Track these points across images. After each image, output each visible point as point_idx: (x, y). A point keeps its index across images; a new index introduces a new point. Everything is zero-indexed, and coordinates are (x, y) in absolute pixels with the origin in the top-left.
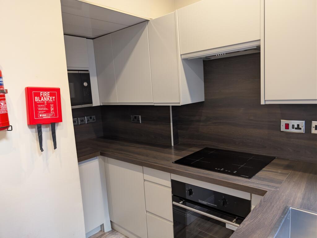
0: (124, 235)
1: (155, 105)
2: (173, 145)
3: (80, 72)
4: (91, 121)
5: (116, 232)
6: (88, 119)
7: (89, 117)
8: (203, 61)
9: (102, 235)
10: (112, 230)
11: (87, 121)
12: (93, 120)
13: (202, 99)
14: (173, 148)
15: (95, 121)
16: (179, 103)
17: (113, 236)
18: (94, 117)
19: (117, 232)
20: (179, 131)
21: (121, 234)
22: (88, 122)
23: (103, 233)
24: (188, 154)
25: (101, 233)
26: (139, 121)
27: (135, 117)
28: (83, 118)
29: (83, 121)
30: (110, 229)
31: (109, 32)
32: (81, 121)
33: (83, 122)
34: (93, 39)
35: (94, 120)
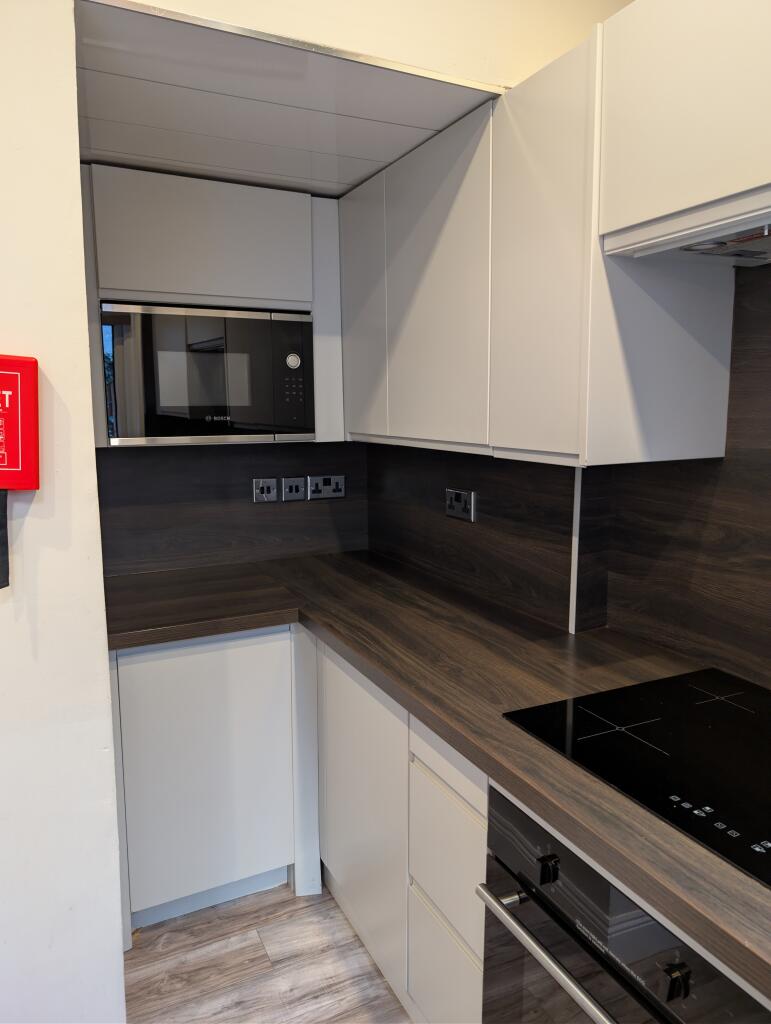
0: (352, 927)
1: (498, 455)
2: (572, 629)
3: (276, 317)
4: (327, 492)
5: (333, 905)
6: (317, 485)
7: (320, 480)
8: (732, 272)
9: (283, 903)
10: (322, 895)
11: (313, 492)
12: (334, 491)
13: (717, 449)
14: (571, 641)
15: (342, 494)
16: (577, 456)
17: (314, 919)
18: (338, 479)
19: (337, 906)
20: (611, 575)
21: (346, 919)
22: (316, 496)
23: (291, 896)
24: (603, 688)
25: (285, 895)
26: (469, 511)
27: (458, 497)
28: (299, 481)
29: (297, 491)
30: (317, 890)
31: (382, 165)
32: (291, 491)
33: (300, 496)
34: (337, 197)
35: (337, 490)
